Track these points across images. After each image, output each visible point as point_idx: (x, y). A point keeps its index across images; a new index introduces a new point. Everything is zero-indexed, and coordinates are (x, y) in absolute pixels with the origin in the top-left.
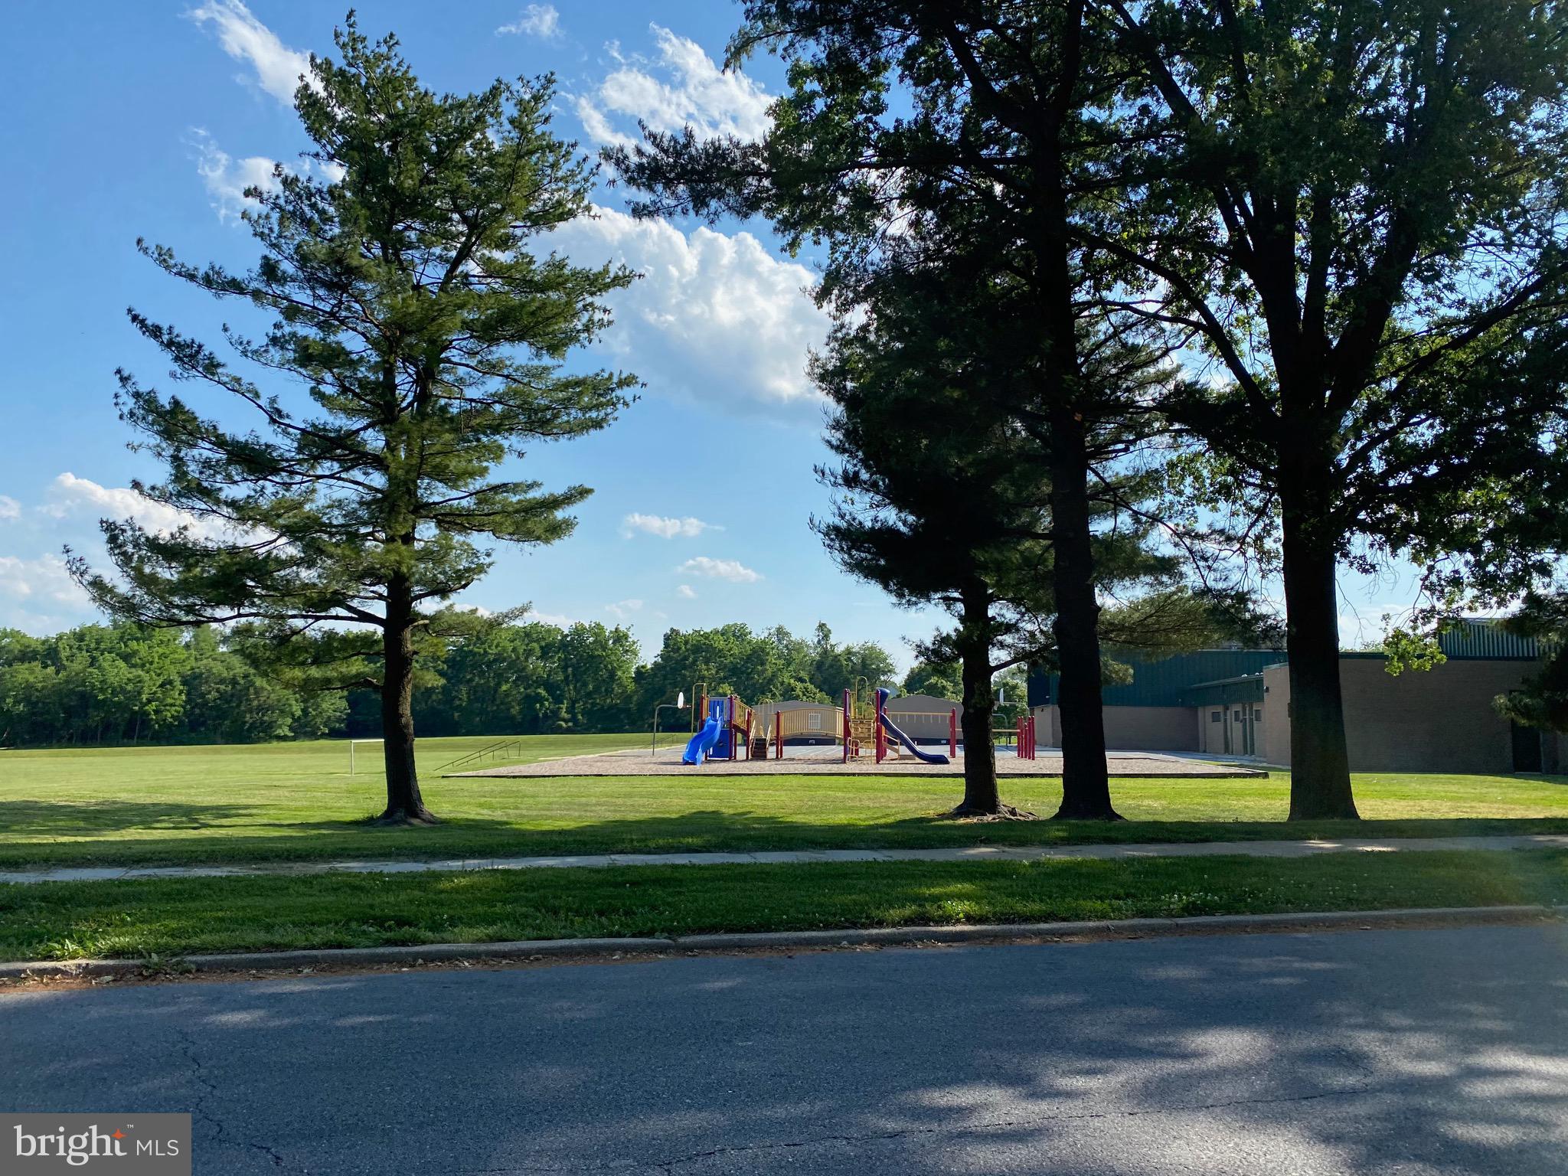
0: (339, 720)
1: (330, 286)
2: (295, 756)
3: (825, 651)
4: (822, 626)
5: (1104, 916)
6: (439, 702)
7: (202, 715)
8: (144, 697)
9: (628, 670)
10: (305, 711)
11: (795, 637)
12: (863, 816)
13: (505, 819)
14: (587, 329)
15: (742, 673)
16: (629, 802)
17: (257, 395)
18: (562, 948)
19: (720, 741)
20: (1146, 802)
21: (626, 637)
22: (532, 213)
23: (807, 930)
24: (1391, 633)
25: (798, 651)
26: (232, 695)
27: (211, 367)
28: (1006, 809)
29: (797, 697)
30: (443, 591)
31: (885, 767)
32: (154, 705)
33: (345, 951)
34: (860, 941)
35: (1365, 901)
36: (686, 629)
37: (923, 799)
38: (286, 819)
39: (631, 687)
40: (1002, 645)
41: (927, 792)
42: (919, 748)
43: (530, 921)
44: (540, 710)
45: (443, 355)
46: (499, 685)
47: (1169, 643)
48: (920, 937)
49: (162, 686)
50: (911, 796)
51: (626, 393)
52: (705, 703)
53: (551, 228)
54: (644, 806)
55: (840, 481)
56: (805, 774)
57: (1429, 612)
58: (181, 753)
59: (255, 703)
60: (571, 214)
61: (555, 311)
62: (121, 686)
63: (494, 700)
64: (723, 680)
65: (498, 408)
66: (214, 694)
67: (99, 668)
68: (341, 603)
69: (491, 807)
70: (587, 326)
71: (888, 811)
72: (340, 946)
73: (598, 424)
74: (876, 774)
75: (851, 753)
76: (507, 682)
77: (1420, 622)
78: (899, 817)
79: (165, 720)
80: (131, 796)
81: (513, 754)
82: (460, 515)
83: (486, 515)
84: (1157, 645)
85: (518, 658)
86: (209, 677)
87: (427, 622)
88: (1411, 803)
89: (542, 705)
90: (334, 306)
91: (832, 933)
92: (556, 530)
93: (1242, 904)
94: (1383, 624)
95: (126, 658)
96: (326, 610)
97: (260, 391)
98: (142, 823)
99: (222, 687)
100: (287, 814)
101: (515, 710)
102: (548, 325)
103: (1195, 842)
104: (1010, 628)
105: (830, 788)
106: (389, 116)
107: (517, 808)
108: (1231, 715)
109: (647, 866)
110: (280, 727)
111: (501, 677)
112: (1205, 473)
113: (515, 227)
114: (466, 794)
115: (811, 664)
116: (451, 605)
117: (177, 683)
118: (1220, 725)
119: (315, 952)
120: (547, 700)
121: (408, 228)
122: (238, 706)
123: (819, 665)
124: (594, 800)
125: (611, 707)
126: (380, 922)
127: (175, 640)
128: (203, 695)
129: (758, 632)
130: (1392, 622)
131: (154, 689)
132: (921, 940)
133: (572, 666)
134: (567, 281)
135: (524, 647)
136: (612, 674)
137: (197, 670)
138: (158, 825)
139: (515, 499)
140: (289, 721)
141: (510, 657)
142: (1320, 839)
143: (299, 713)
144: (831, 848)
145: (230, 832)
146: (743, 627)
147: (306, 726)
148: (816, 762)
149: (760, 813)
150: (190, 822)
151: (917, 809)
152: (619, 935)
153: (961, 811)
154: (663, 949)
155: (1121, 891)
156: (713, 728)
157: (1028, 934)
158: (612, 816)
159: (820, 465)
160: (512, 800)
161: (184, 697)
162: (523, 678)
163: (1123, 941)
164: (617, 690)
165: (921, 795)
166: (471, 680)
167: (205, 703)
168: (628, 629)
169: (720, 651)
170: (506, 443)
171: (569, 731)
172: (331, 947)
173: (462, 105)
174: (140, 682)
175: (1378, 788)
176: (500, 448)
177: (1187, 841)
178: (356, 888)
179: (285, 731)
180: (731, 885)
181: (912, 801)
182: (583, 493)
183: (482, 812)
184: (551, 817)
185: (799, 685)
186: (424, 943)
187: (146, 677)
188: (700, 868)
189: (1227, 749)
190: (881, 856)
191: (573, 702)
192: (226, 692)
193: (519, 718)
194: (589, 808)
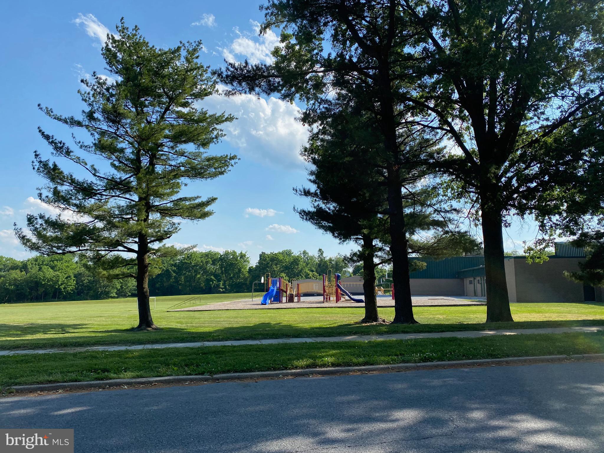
0: (135, 290)
1: (114, 122)
2: (117, 304)
3: (322, 260)
4: (320, 250)
5: (388, 363)
6: (174, 282)
7: (82, 289)
8: (60, 283)
9: (245, 269)
10: (121, 287)
11: (311, 254)
12: (325, 324)
13: (186, 328)
14: (216, 137)
15: (290, 268)
16: (236, 320)
17: (86, 164)
18: (165, 380)
19: (276, 295)
20: (437, 316)
21: (245, 255)
22: (194, 93)
23: (266, 371)
24: (526, 248)
25: (311, 260)
26: (93, 281)
27: (68, 153)
28: (381, 320)
29: (310, 278)
30: (160, 239)
31: (339, 304)
32: (63, 286)
33: (77, 383)
34: (287, 375)
35: (495, 355)
36: (268, 252)
37: (350, 317)
38: (100, 329)
39: (247, 275)
40: (377, 256)
41: (352, 314)
42: (352, 297)
43: (157, 369)
44: (212, 284)
45: (159, 149)
46: (196, 275)
47: (442, 254)
48: (312, 373)
49: (66, 278)
50: (346, 315)
51: (232, 162)
52: (270, 281)
53: (202, 99)
54: (241, 322)
55: (303, 193)
56: (307, 308)
57: (542, 240)
58: (73, 304)
59: (102, 284)
60: (210, 93)
61: (201, 131)
62: (51, 279)
63: (195, 281)
64: (282, 272)
65: (182, 168)
66: (86, 281)
67: (43, 272)
68: (121, 245)
69: (181, 323)
70: (216, 136)
71: (336, 322)
72: (76, 381)
73: (222, 173)
74: (335, 307)
75: (327, 299)
76: (199, 274)
77: (538, 244)
78: (339, 324)
79: (68, 291)
80: (43, 321)
81: (198, 302)
82: (167, 210)
83: (177, 210)
84: (438, 255)
85: (203, 265)
86: (84, 274)
87: (154, 251)
88: (541, 315)
89: (213, 283)
90: (116, 130)
91: (276, 372)
92: (205, 215)
93: (445, 357)
94: (524, 245)
95: (53, 268)
96: (116, 248)
97: (87, 162)
98: (43, 332)
99: (89, 278)
100: (101, 327)
101: (203, 285)
102: (199, 137)
103: (438, 332)
104: (380, 249)
105: (315, 313)
106: (138, 57)
107: (192, 323)
108: (476, 281)
109: (214, 347)
110: (112, 293)
111: (197, 272)
112: (455, 187)
113: (188, 99)
114: (173, 318)
115: (316, 265)
116: (165, 245)
117: (72, 277)
118: (472, 285)
119: (65, 384)
120: (215, 281)
121: (146, 100)
122: (96, 285)
123: (319, 265)
124: (222, 319)
125: (239, 283)
126: (96, 371)
127: (71, 260)
128: (82, 281)
129: (296, 252)
130: (527, 244)
131: (64, 279)
132: (312, 374)
133: (224, 267)
134: (207, 118)
135: (205, 260)
136: (240, 270)
137: (80, 272)
138: (49, 333)
139: (187, 203)
140: (116, 291)
141: (200, 264)
142: (489, 330)
143: (119, 287)
144: (293, 337)
145: (77, 335)
146: (290, 251)
147: (122, 292)
148: (313, 303)
149: (285, 323)
150: (62, 331)
151: (347, 321)
152: (190, 374)
153: (364, 321)
154: (206, 380)
155: (398, 353)
156: (273, 290)
157: (356, 371)
158: (227, 326)
159: (295, 188)
160: (190, 320)
161: (75, 282)
162: (205, 272)
163: (394, 373)
164: (242, 276)
165: (350, 315)
166: (185, 274)
167: (83, 285)
168: (246, 253)
169: (281, 260)
170: (180, 181)
171: (223, 292)
172: (72, 382)
173: (165, 53)
174: (58, 277)
175: (529, 309)
176: (178, 183)
177: (435, 332)
178: (94, 357)
179: (114, 295)
180: (243, 353)
181: (346, 317)
182: (213, 200)
183: (178, 325)
184: (204, 327)
185: (311, 273)
186: (111, 379)
187: (60, 275)
188: (234, 347)
189: (475, 295)
190: (309, 340)
191: (225, 281)
192: (91, 280)
193: (204, 288)
194: (219, 323)
